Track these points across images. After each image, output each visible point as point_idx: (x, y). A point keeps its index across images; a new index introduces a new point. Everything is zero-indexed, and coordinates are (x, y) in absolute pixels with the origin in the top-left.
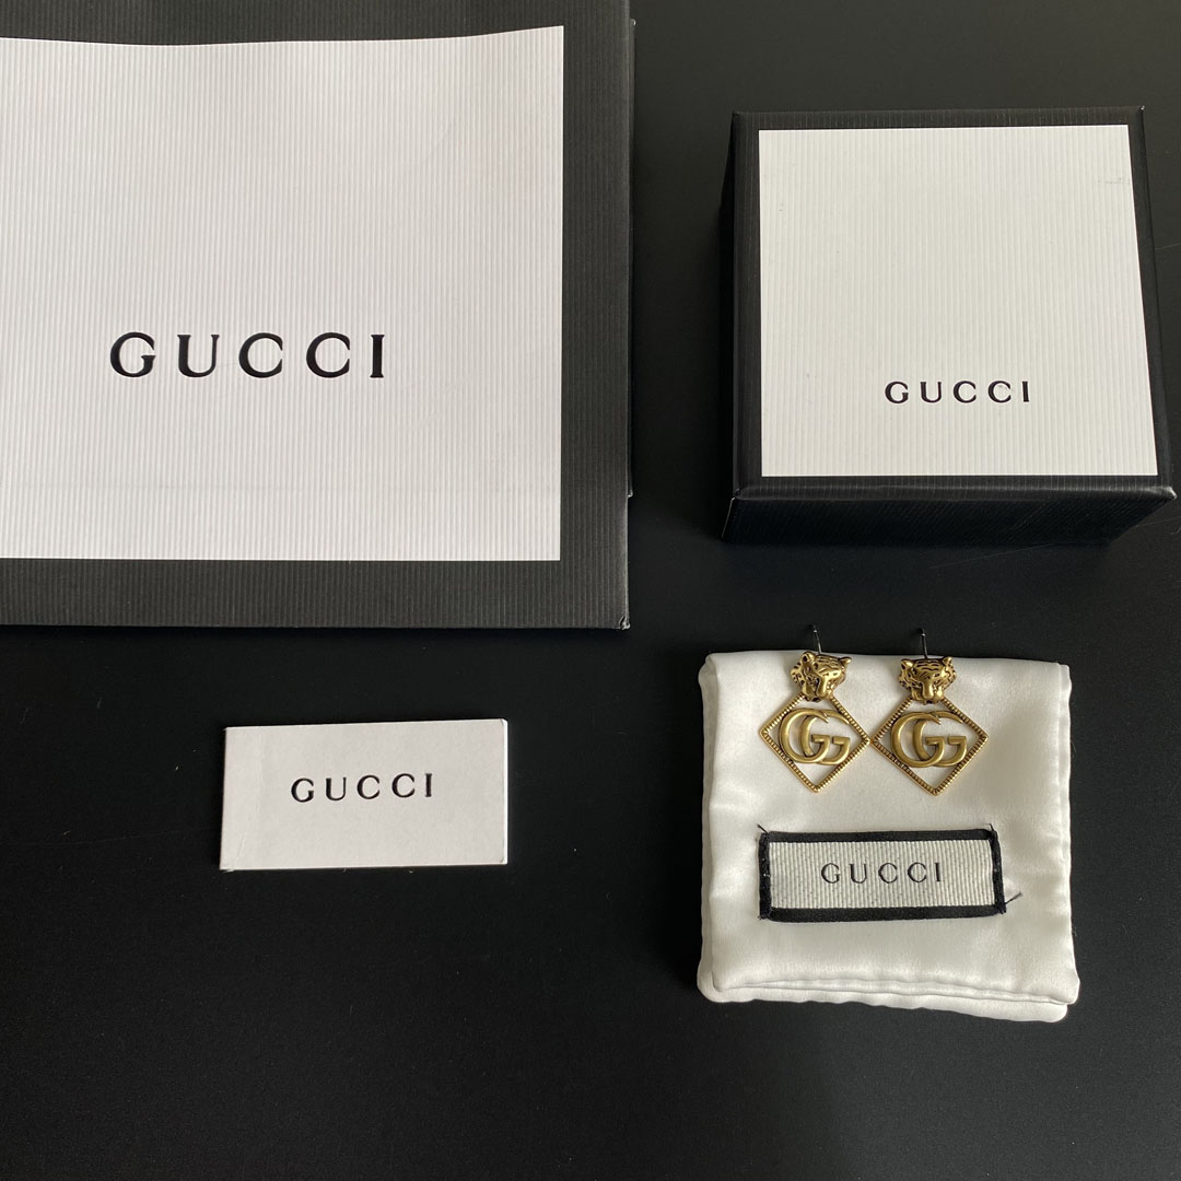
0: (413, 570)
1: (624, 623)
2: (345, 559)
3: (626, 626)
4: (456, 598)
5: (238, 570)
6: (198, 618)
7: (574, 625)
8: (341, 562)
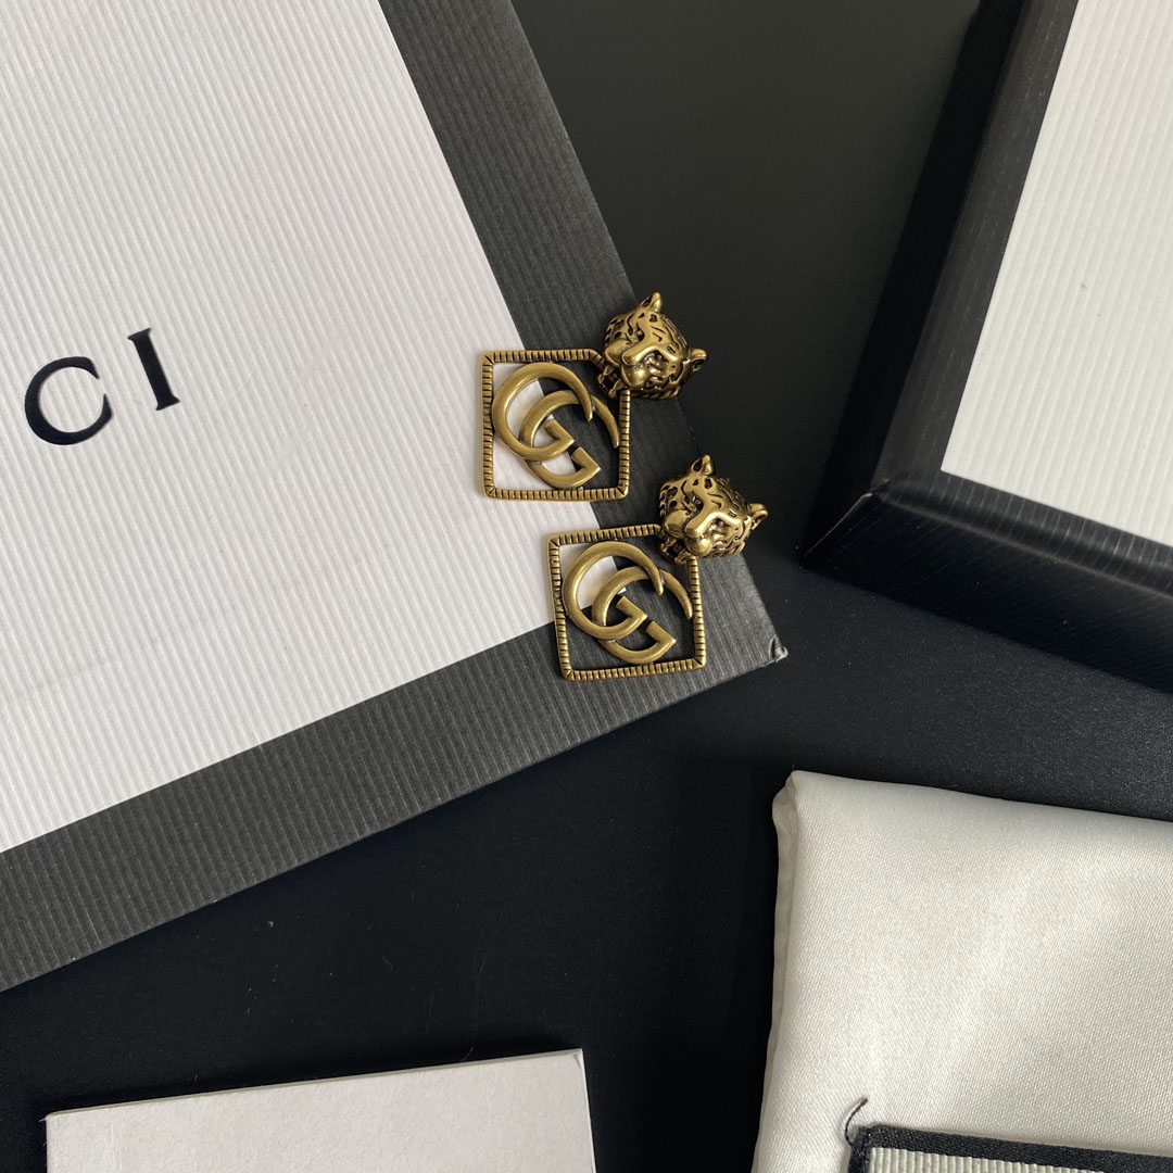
0: (379, 715)
1: (778, 651)
2: (249, 746)
3: (782, 654)
4: (475, 731)
5: (65, 846)
6: (32, 964)
7: (696, 690)
8: (245, 754)
